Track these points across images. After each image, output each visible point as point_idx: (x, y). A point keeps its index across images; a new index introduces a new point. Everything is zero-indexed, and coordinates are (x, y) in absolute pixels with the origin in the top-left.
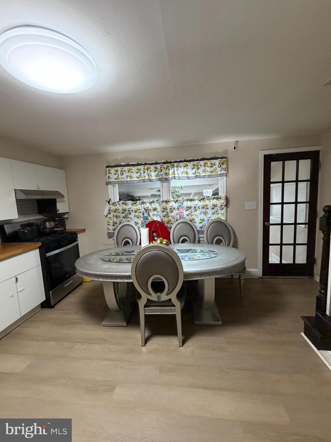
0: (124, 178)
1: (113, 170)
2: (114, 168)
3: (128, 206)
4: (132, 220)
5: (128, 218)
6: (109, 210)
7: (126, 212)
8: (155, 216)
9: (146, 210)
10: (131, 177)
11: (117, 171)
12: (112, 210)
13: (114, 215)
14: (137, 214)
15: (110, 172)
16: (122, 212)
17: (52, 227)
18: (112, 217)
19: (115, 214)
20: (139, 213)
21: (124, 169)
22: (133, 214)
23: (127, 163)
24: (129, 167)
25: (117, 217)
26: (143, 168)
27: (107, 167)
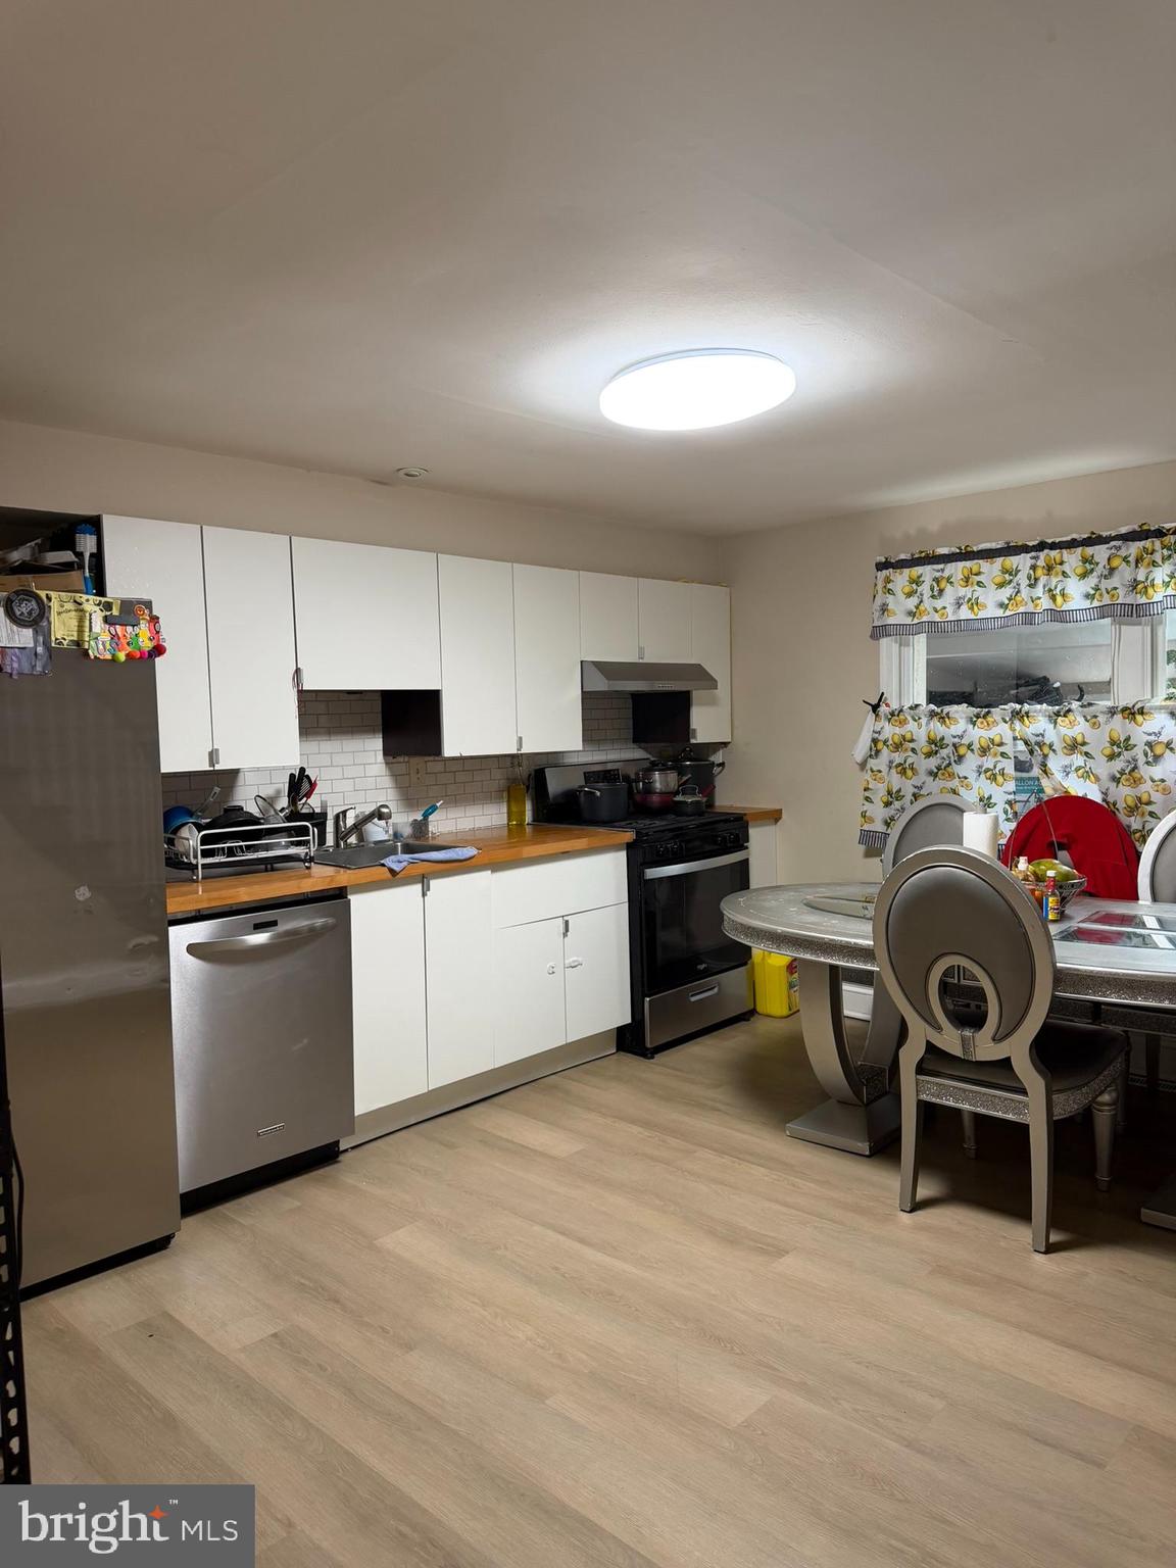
0: (947, 607)
1: (901, 579)
2: (908, 570)
3: (952, 727)
4: (968, 787)
5: (952, 776)
6: (875, 741)
7: (944, 752)
8: (1073, 775)
9: (1036, 746)
10: (974, 604)
11: (917, 581)
12: (885, 742)
13: (891, 762)
14: (988, 762)
15: (890, 586)
16: (925, 750)
17: (668, 790)
18: (884, 768)
19: (898, 758)
20: (1000, 758)
21: (946, 574)
22: (972, 761)
23: (960, 548)
24: (968, 564)
25: (903, 772)
26: (1030, 562)
27: (881, 566)
